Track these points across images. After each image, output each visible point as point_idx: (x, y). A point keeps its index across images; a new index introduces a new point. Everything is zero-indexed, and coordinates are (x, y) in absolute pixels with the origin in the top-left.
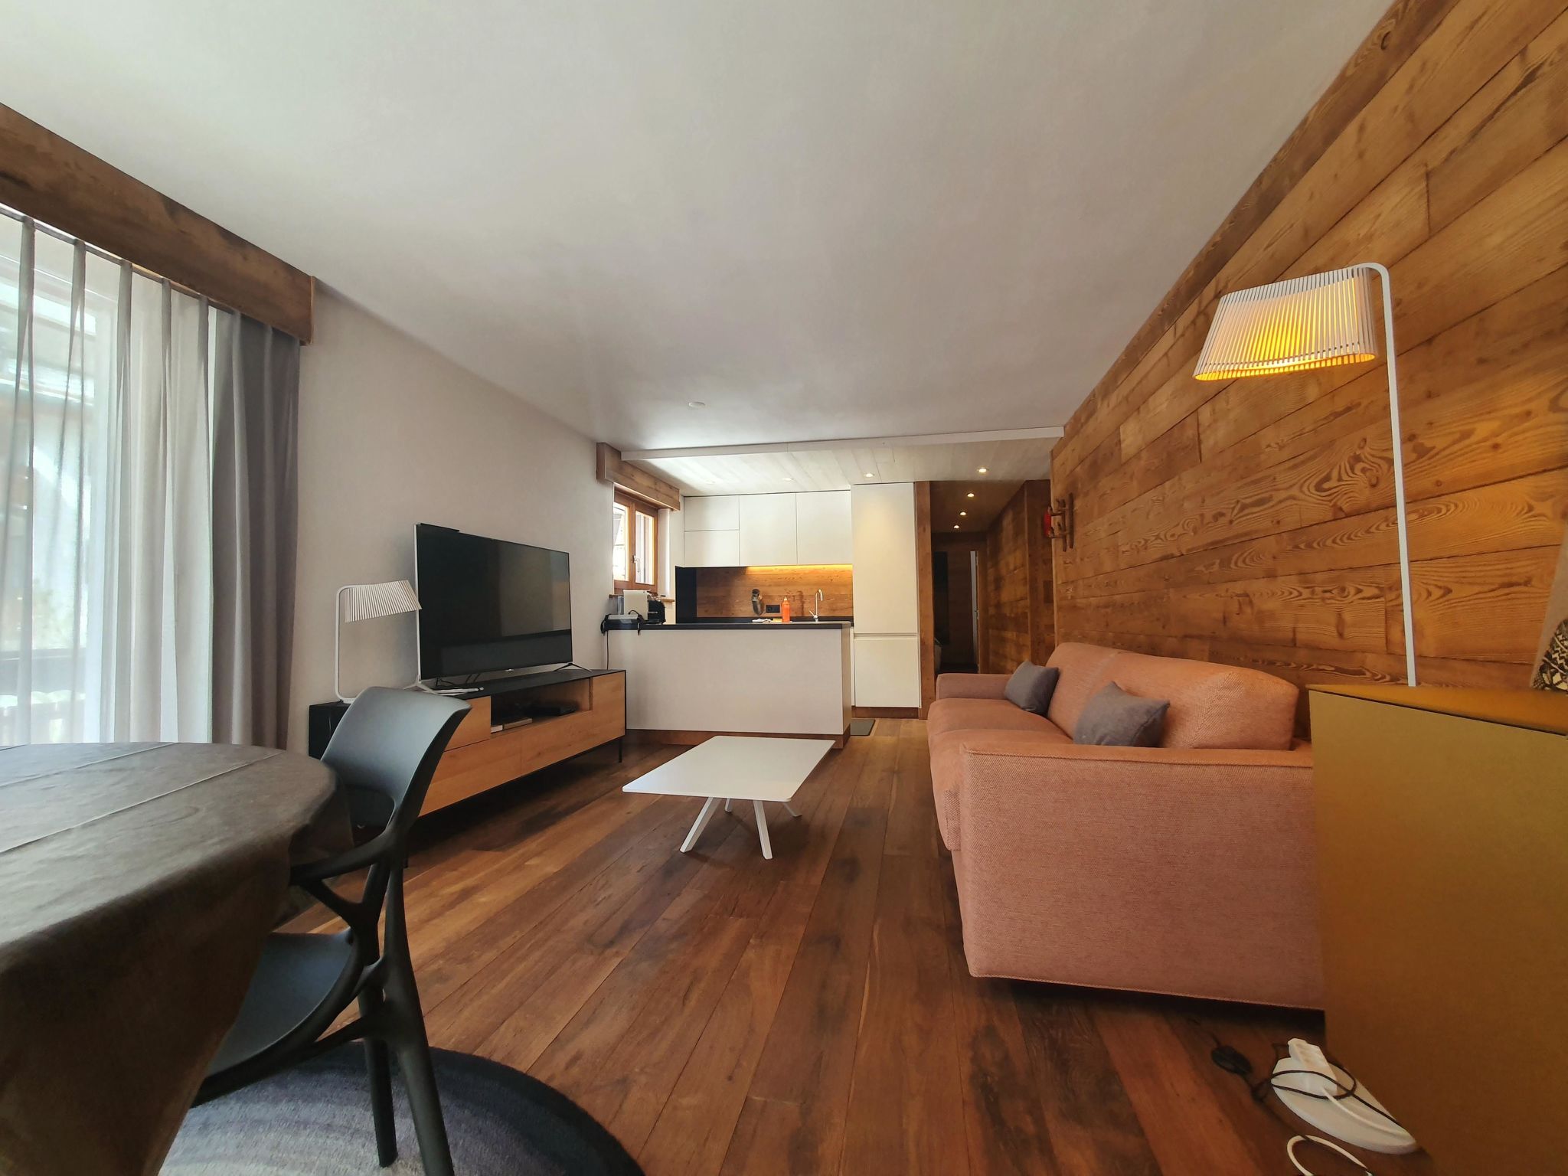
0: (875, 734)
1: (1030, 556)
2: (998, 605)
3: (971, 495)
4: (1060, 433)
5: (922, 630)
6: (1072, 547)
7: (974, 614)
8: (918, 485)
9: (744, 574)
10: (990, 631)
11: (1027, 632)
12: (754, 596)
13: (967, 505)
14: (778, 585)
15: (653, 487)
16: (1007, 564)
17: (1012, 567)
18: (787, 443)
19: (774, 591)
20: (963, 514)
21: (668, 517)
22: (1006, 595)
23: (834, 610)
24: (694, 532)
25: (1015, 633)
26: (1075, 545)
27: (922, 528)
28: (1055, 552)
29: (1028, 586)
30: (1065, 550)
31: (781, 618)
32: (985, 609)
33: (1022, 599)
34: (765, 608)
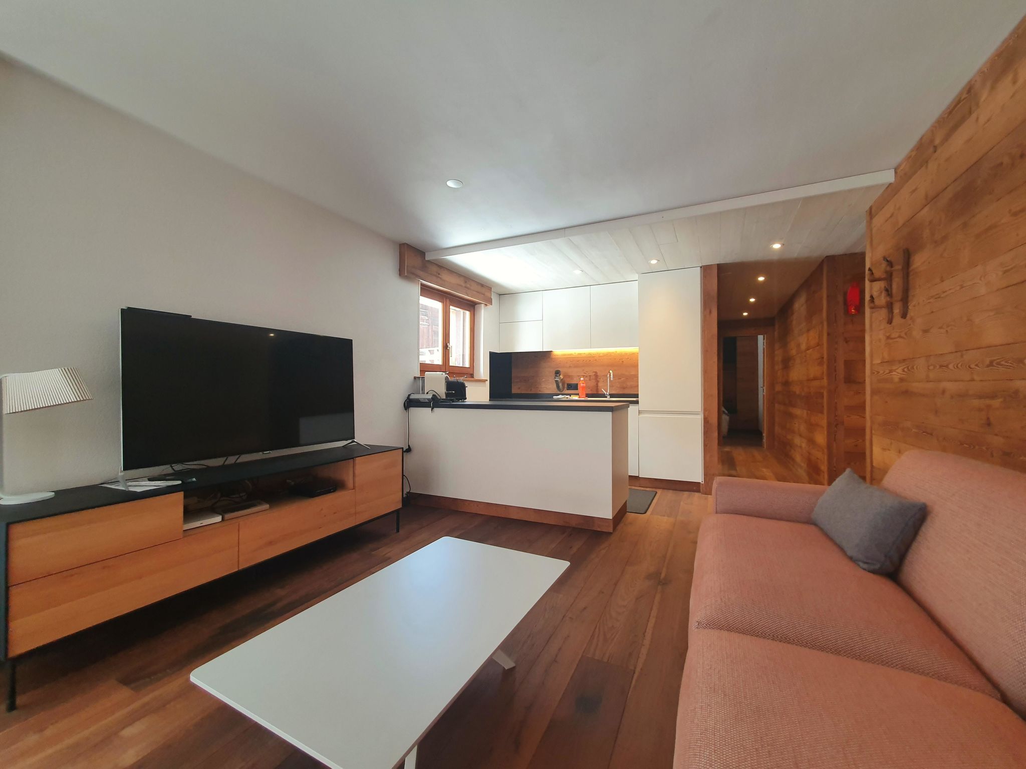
0: (652, 514)
1: (828, 334)
2: (787, 383)
3: (761, 279)
4: (889, 177)
5: (706, 409)
6: (904, 315)
7: (760, 390)
8: (705, 269)
9: (549, 357)
10: (776, 405)
11: (822, 412)
12: (556, 376)
13: (757, 290)
14: (576, 366)
15: (464, 285)
16: (799, 346)
17: (803, 347)
18: (565, 228)
19: (573, 372)
20: (752, 300)
21: (483, 311)
22: (797, 373)
23: (624, 388)
24: (507, 323)
25: (805, 412)
26: (911, 313)
27: (708, 311)
28: (871, 326)
29: (825, 366)
30: (890, 322)
31: (578, 394)
32: (771, 386)
33: (815, 379)
34: (566, 386)
